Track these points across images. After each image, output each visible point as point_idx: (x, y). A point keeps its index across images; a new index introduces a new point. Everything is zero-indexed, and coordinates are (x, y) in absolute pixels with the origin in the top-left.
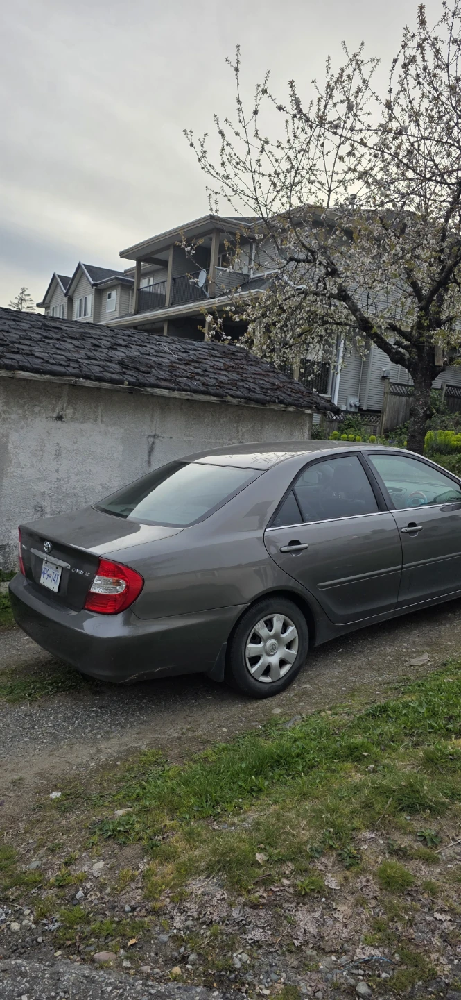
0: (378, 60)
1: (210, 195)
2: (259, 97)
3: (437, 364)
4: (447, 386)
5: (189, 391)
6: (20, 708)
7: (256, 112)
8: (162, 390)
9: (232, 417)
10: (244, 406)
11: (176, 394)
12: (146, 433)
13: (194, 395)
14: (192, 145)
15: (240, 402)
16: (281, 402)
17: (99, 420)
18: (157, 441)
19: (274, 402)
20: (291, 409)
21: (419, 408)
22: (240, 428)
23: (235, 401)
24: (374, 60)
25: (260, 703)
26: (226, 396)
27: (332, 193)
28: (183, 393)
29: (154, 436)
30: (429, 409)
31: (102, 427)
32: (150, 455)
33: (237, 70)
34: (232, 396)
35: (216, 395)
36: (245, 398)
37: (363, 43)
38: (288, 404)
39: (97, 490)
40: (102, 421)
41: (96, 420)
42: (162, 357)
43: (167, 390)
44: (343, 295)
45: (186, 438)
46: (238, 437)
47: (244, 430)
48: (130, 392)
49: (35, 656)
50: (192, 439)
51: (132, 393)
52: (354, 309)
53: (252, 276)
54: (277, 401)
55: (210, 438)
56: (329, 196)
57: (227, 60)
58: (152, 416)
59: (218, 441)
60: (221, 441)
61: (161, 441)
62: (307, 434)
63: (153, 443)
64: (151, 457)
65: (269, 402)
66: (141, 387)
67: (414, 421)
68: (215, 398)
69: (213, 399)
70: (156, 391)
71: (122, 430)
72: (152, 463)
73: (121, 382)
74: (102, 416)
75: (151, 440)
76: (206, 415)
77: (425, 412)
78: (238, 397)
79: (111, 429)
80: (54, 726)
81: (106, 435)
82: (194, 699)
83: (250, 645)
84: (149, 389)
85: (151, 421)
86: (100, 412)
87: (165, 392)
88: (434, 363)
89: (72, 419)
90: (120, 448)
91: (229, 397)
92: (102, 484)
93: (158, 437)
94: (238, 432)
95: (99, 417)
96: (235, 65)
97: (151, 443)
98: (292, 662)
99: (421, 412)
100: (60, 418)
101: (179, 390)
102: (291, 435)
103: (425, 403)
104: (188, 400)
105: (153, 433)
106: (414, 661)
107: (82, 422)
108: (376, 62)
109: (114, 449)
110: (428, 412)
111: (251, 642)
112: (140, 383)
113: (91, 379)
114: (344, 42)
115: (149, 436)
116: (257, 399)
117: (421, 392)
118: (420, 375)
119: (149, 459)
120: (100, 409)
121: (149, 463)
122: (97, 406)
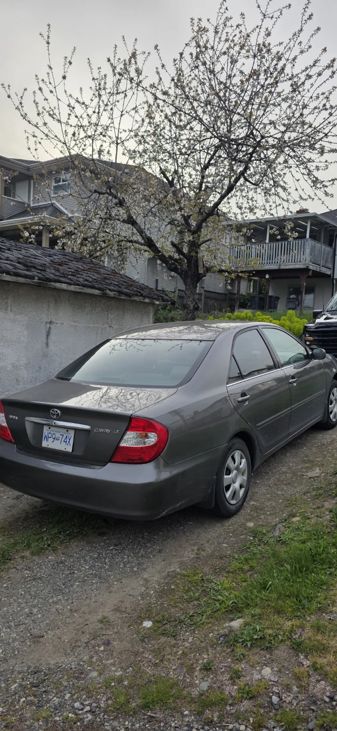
0: (149, 53)
1: (28, 137)
2: (66, 66)
3: (200, 272)
4: (179, 290)
5: (81, 286)
6: (47, 558)
7: (64, 77)
8: (63, 284)
9: (104, 307)
10: (117, 298)
11: (72, 288)
12: (45, 320)
13: (84, 288)
14: (9, 97)
15: (115, 294)
16: (141, 295)
17: (9, 309)
18: (52, 326)
19: (137, 295)
20: (147, 300)
21: (190, 303)
22: (109, 315)
23: (111, 294)
24: (144, 53)
25: (233, 520)
26: (106, 290)
27: (119, 145)
28: (77, 287)
29: (51, 323)
30: (196, 303)
31: (12, 315)
32: (47, 338)
33: (48, 43)
34: (110, 290)
35: (99, 289)
36: (119, 292)
37: (136, 40)
38: (145, 297)
39: (8, 369)
40: (11, 310)
41: (6, 310)
42: (39, 259)
43: (66, 285)
44: (131, 221)
45: (73, 324)
46: (108, 322)
47: (112, 317)
48: (39, 286)
49: (9, 514)
50: (77, 324)
51: (40, 286)
52: (141, 232)
53: (32, 205)
54: (139, 294)
55: (90, 323)
56: (117, 147)
57: (40, 34)
58: (49, 307)
59: (95, 326)
60: (97, 325)
61: (55, 326)
62: (151, 319)
63: (50, 328)
64: (49, 340)
65: (133, 295)
66: (47, 282)
67: (187, 312)
68: (99, 291)
69: (97, 292)
70: (58, 285)
71: (26, 318)
72: (49, 344)
73: (32, 278)
74: (11, 306)
75: (48, 325)
76: (86, 305)
77: (194, 306)
78: (114, 291)
79: (18, 317)
80: (90, 568)
81: (15, 322)
82: (181, 526)
83: (226, 477)
84: (53, 283)
85: (48, 310)
86: (9, 302)
87: (64, 286)
88: (198, 271)
90: (26, 333)
91: (108, 291)
92: (12, 364)
93: (53, 323)
94: (108, 319)
95: (9, 307)
96: (47, 39)
97: (48, 328)
98: (245, 486)
99: (192, 306)
101: (74, 285)
102: (142, 320)
103: (194, 300)
104: (80, 292)
105: (50, 320)
106: (310, 474)
108: (147, 54)
109: (21, 334)
110: (196, 306)
111: (226, 475)
112: (47, 278)
113: (10, 275)
114: (123, 36)
115: (46, 323)
116: (126, 292)
117: (191, 292)
118: (190, 280)
119: (47, 341)
120: (10, 300)
121: (47, 344)
122: (7, 298)
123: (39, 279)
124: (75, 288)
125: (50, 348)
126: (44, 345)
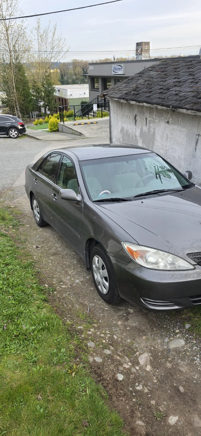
8: (184, 110)
12: (195, 133)
17: (179, 124)
18: (200, 138)
29: (199, 135)
31: (180, 128)
32: (196, 145)
41: (178, 124)
63: (198, 139)
71: (187, 130)
72: (197, 150)
74: (180, 122)
75: (197, 137)
79: (183, 129)
81: (181, 132)
85: (198, 126)
86: (180, 120)
89: (172, 123)
90: (186, 139)
100: (168, 122)
105: (198, 134)
107: (174, 125)
109: (183, 139)
115: (196, 135)
119: (196, 147)
120: (180, 118)
121: (196, 149)
122: (179, 117)
123: (172, 107)
124: (191, 112)
125: (197, 152)
126: (194, 150)
